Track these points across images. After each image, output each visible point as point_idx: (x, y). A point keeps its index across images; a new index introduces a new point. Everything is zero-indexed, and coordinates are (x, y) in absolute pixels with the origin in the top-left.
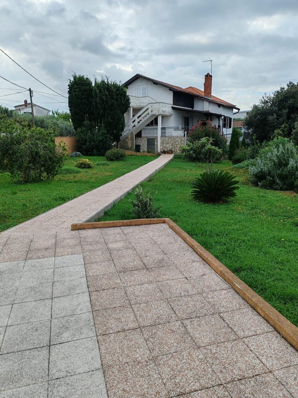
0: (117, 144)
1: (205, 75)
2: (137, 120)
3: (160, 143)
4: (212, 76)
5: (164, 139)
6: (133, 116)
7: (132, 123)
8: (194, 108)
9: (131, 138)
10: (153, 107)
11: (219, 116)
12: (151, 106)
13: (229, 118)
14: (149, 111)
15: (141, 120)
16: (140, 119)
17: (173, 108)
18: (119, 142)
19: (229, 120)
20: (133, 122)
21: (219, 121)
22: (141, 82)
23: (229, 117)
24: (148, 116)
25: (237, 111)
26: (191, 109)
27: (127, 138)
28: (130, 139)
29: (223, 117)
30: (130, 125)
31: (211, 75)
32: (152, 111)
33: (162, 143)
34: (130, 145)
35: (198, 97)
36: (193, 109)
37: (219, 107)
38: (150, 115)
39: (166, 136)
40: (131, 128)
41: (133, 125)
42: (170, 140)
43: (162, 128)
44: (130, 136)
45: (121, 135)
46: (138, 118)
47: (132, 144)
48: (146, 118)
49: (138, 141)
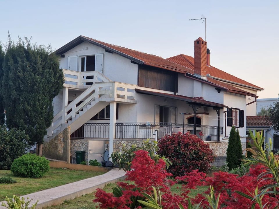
0: (39, 148)
1: (195, 41)
2: (75, 110)
3: (114, 149)
4: (206, 43)
5: (120, 143)
6: (69, 103)
7: (66, 114)
8: (177, 92)
9: (64, 138)
10: (102, 89)
11: (218, 108)
12: (100, 88)
13: (238, 111)
14: (96, 95)
15: (82, 110)
16: (80, 107)
17: (138, 91)
18: (42, 145)
19: (238, 113)
20: (69, 112)
21: (219, 115)
22: (86, 48)
23: (239, 109)
24: (93, 104)
25: (253, 99)
26: (172, 93)
27: (56, 138)
28: (62, 140)
29: (225, 109)
30: (63, 117)
31: (204, 40)
32: (100, 96)
33: (116, 149)
34: (61, 151)
35: (184, 74)
36: (177, 94)
37: (219, 92)
38: (97, 101)
39: (124, 137)
40: (64, 121)
41: (67, 116)
42: (130, 144)
43: (118, 125)
44: (61, 136)
45: (45, 133)
46: (77, 105)
47: (65, 149)
48: (89, 107)
49: (76, 145)
